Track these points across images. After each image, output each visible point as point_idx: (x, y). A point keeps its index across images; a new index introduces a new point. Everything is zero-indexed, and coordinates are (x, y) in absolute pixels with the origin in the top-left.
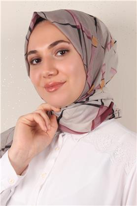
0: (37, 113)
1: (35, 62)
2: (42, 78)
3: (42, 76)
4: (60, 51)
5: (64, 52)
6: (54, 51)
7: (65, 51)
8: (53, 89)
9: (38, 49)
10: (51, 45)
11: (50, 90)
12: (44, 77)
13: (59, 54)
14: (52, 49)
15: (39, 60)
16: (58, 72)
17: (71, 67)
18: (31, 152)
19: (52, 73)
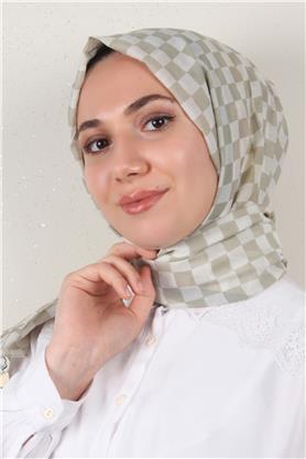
0: (106, 263)
1: (95, 148)
2: (114, 182)
3: (114, 177)
4: (152, 120)
5: (161, 121)
6: (139, 121)
7: (163, 119)
8: (140, 208)
9: (103, 116)
10: (132, 106)
11: (133, 210)
12: (118, 180)
13: (150, 126)
14: (134, 115)
15: (105, 142)
16: (149, 168)
17: (179, 156)
18: (96, 352)
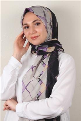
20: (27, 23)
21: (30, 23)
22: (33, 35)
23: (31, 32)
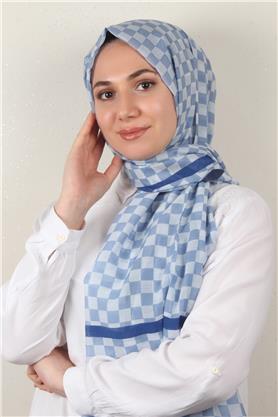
19: (132, 114)
20: (109, 80)
21: (119, 80)
22: (129, 125)
23: (122, 113)
